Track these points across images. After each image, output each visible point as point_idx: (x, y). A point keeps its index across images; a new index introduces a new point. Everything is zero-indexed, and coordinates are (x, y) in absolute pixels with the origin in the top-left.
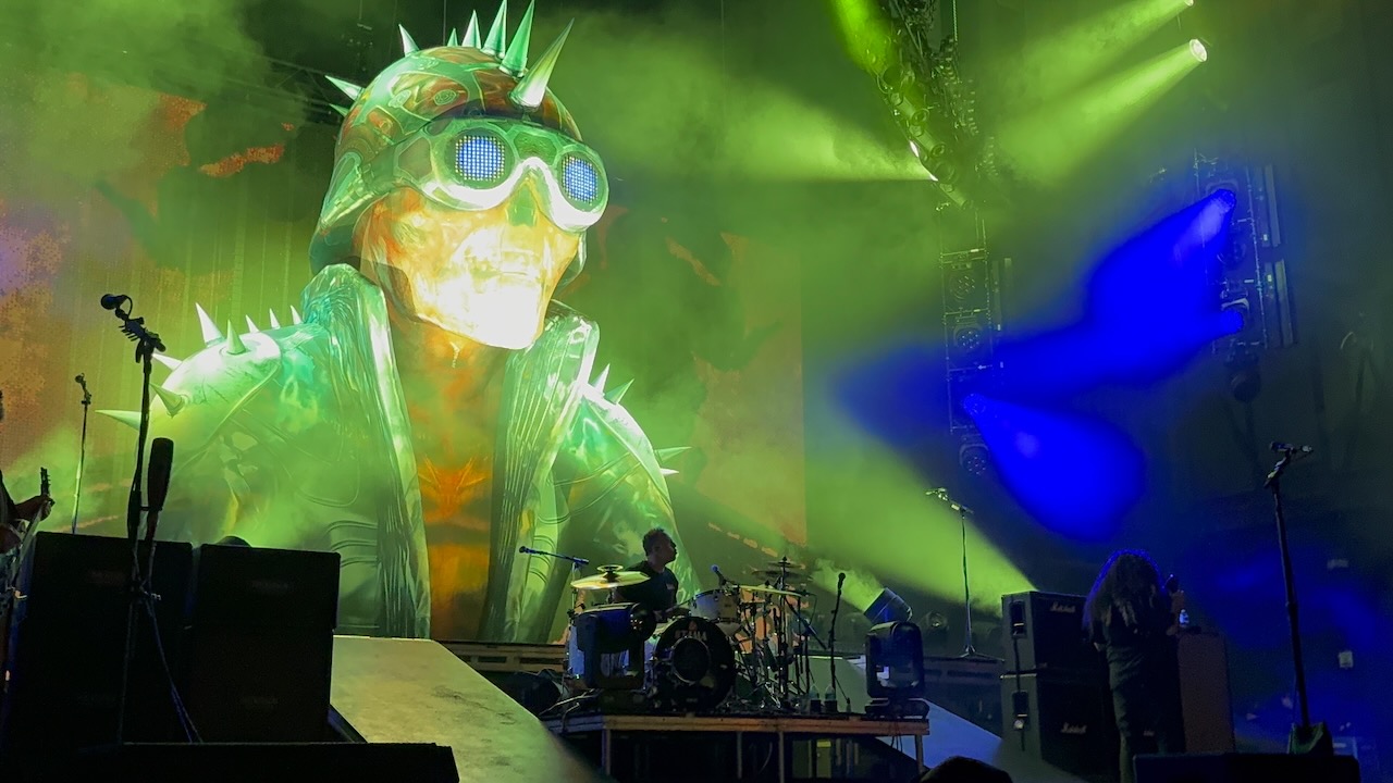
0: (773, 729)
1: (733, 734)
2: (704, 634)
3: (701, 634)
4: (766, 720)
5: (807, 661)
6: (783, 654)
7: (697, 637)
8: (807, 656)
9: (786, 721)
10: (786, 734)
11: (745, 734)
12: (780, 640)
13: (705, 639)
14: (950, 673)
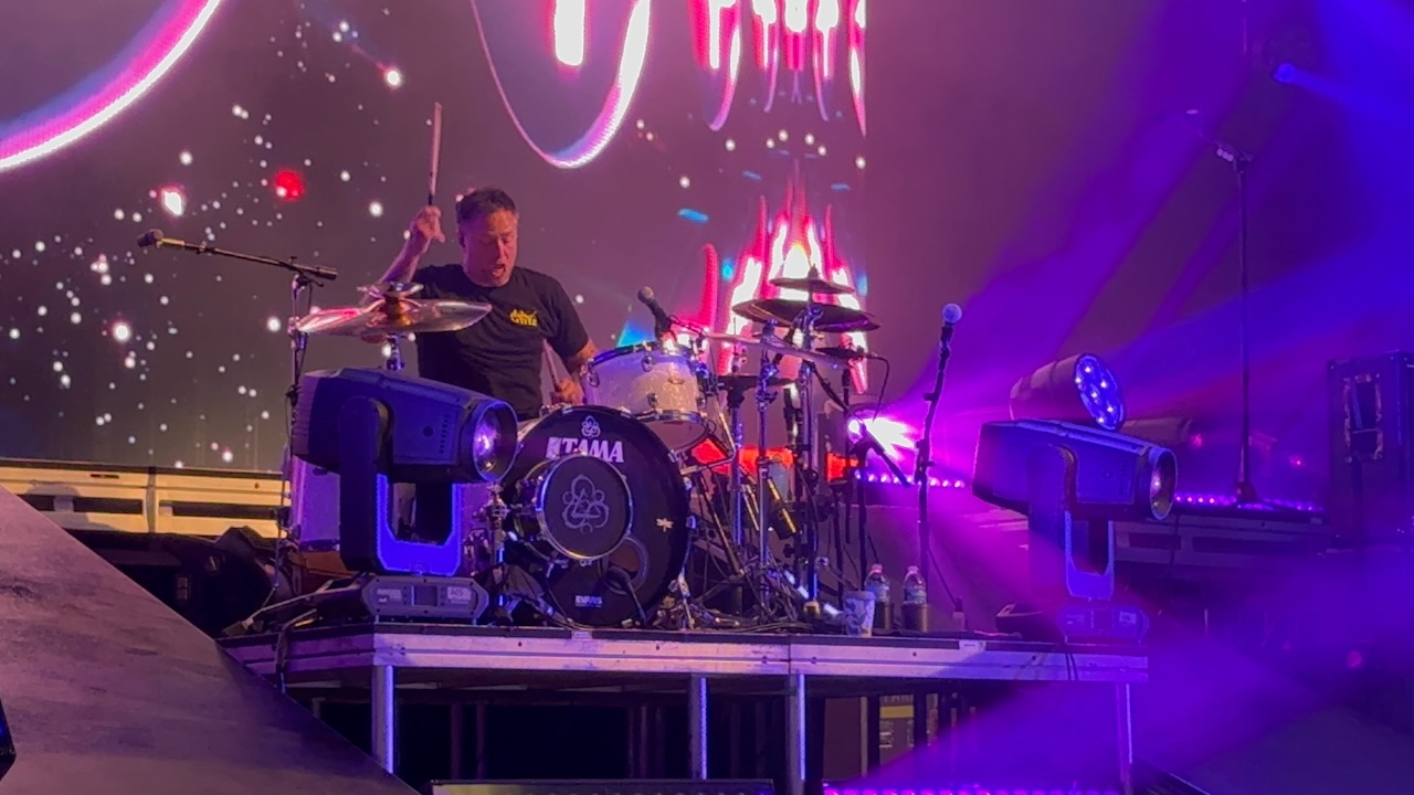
0: (780, 669)
1: (683, 681)
2: (618, 445)
3: (611, 447)
4: (764, 649)
5: (863, 512)
6: (804, 498)
7: (600, 451)
8: (860, 502)
9: (811, 650)
10: (813, 681)
11: (715, 681)
12: (797, 465)
13: (620, 459)
14: (1200, 544)
